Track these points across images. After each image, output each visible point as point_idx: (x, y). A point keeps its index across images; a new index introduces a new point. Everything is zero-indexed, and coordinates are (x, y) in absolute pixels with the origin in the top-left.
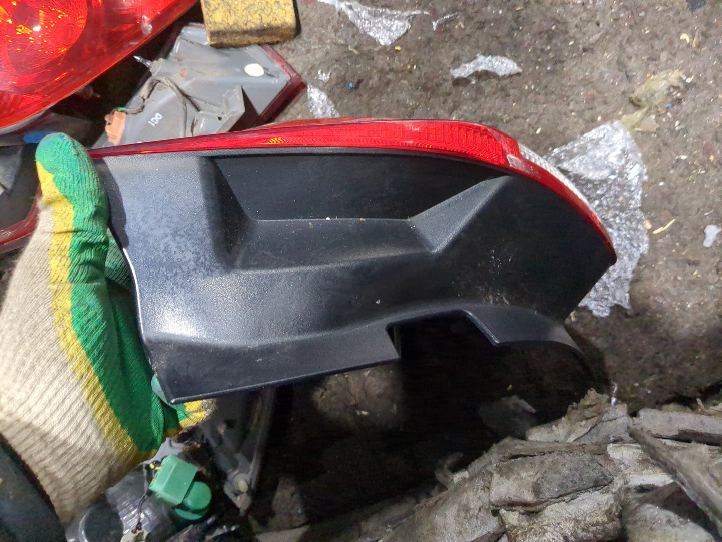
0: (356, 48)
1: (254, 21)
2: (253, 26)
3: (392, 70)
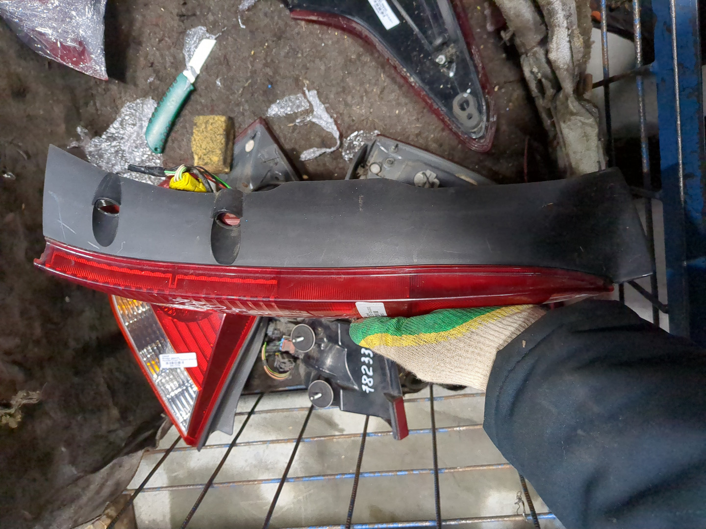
0: (247, 81)
1: (221, 139)
2: (224, 140)
3: (265, 59)
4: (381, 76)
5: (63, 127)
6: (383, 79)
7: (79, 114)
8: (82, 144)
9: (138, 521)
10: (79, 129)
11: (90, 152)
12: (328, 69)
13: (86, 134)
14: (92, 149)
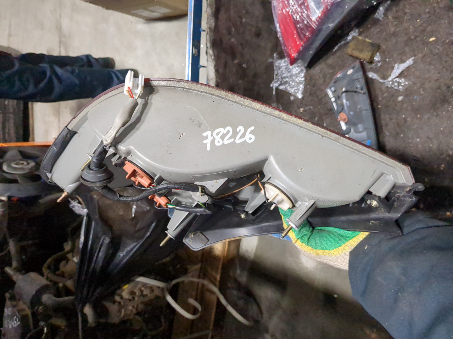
4: (425, 48)
5: (269, 53)
6: (426, 50)
7: (277, 48)
8: (274, 61)
9: (241, 248)
10: (275, 55)
11: (276, 66)
12: (397, 42)
13: (277, 58)
14: (277, 64)
